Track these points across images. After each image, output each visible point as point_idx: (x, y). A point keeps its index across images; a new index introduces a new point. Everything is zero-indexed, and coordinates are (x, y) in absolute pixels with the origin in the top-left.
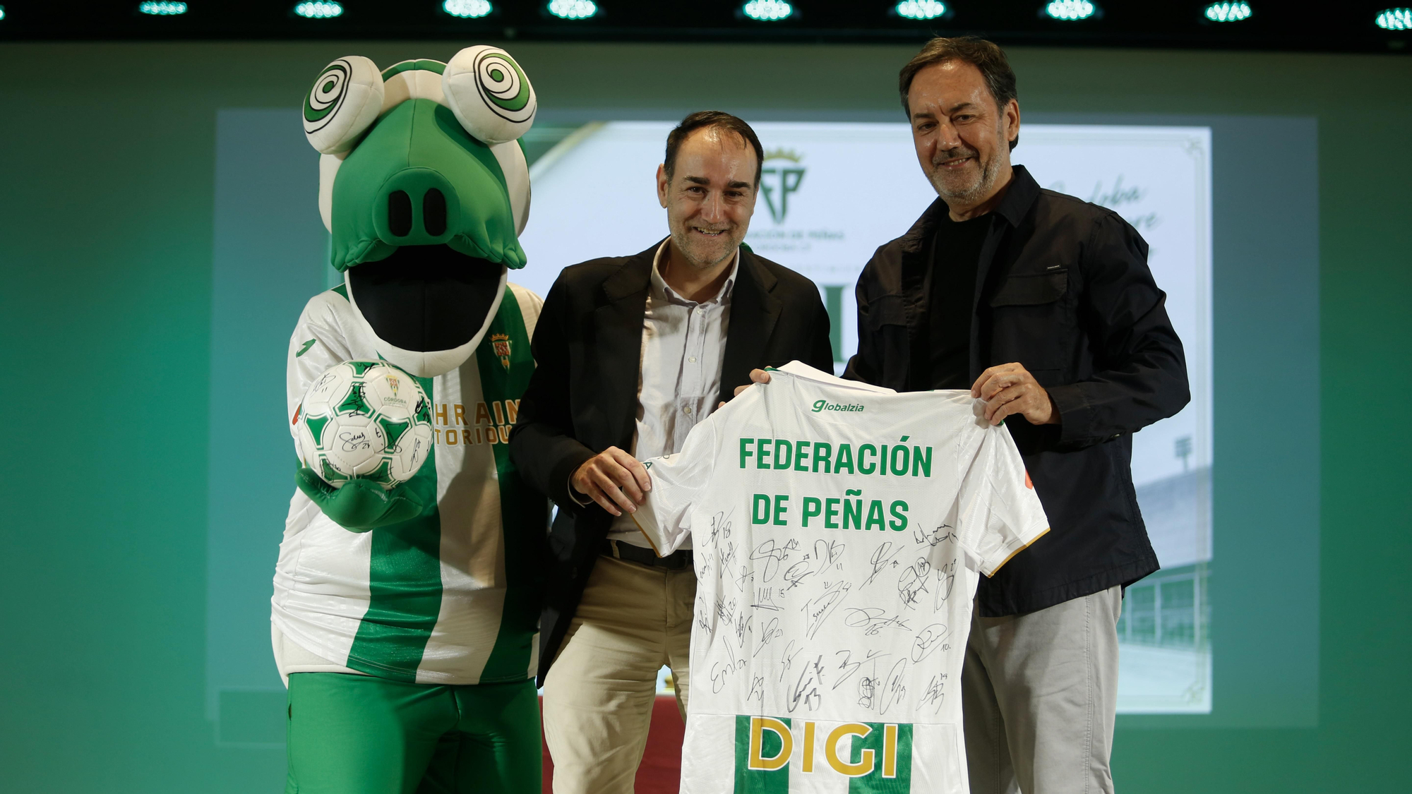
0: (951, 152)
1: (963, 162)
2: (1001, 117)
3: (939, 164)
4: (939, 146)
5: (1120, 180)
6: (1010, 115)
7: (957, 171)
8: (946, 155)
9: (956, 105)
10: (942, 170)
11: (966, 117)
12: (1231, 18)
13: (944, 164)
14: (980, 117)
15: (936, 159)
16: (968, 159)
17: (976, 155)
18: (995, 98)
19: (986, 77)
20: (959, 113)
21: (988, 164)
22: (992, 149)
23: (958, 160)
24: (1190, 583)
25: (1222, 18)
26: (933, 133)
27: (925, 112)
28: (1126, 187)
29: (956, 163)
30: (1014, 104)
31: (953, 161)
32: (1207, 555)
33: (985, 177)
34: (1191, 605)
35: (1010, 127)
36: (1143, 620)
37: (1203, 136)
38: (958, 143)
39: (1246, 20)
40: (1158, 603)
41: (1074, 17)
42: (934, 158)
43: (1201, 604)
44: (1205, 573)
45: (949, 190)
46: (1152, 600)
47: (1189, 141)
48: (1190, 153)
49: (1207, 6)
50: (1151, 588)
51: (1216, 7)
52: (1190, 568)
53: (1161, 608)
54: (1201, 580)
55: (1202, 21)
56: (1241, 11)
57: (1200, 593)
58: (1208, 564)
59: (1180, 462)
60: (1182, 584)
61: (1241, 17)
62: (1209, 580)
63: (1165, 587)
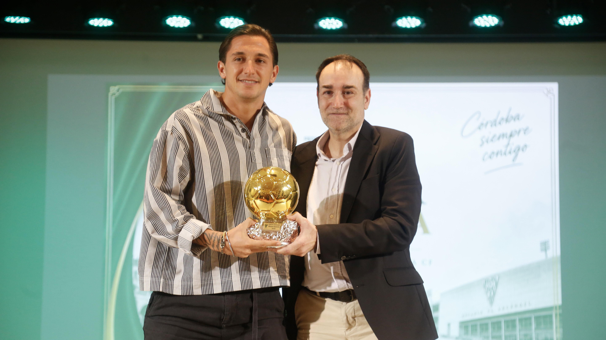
5: (510, 110)
12: (572, 24)
24: (551, 316)
25: (567, 24)
28: (513, 113)
32: (559, 302)
34: (551, 328)
36: (526, 335)
37: (554, 87)
39: (580, 24)
40: (533, 326)
41: (488, 26)
43: (556, 328)
44: (559, 311)
46: (530, 324)
47: (547, 89)
48: (547, 96)
49: (559, 18)
50: (530, 319)
51: (564, 18)
52: (550, 309)
53: (535, 329)
54: (556, 315)
55: (556, 26)
56: (577, 20)
57: (556, 322)
58: (559, 307)
59: (543, 254)
60: (545, 317)
61: (577, 23)
62: (560, 315)
63: (537, 318)
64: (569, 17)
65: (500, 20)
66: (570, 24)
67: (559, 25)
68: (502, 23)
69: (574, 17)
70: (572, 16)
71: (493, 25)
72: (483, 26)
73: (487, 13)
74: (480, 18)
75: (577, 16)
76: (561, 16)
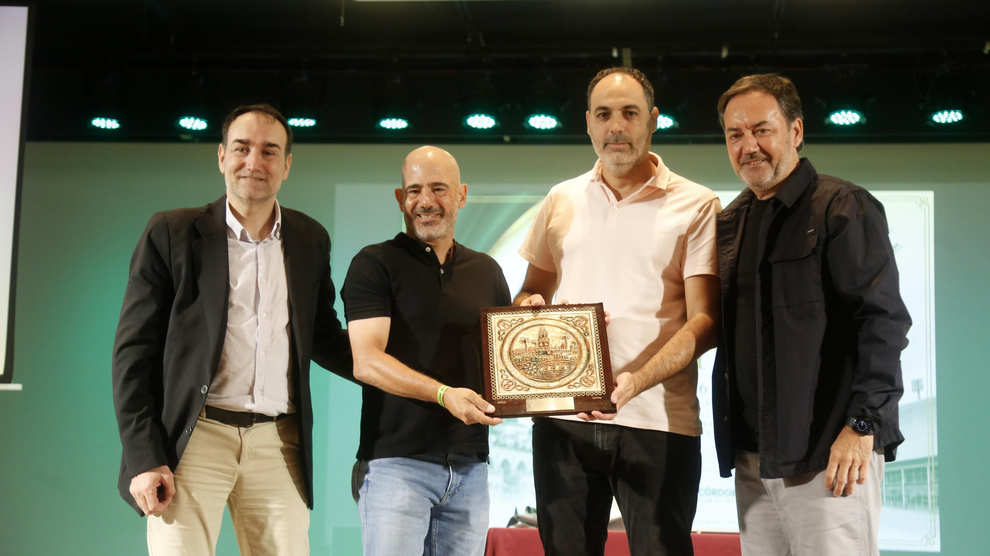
0: (752, 155)
1: (760, 163)
2: (789, 130)
3: (744, 164)
4: (744, 152)
6: (796, 129)
7: (756, 169)
8: (749, 157)
9: (757, 122)
10: (745, 167)
11: (763, 131)
12: (950, 121)
13: (747, 163)
14: (775, 131)
15: (742, 160)
16: (763, 161)
17: (769, 158)
18: (785, 117)
19: (779, 102)
20: (758, 128)
21: (778, 165)
22: (781, 155)
23: (757, 161)
24: (925, 469)
25: (943, 121)
26: (740, 142)
27: (735, 127)
29: (756, 163)
30: (799, 122)
31: (754, 161)
32: (936, 453)
33: (776, 173)
34: (926, 484)
35: (795, 137)
36: (894, 492)
37: (928, 196)
38: (757, 149)
39: (959, 121)
40: (903, 481)
41: (848, 123)
42: (740, 160)
43: (931, 483)
44: (934, 464)
45: (750, 182)
46: (900, 479)
47: (920, 199)
48: (920, 206)
49: (933, 114)
50: (899, 472)
51: (940, 114)
52: (924, 460)
53: (905, 485)
54: (931, 468)
55: (930, 123)
56: (956, 116)
57: (931, 476)
58: (935, 458)
59: (916, 394)
60: (917, 470)
61: (956, 120)
62: (935, 467)
63: (908, 472)
64: (946, 113)
65: (861, 117)
66: (947, 121)
67: (934, 122)
68: (864, 120)
69: (952, 112)
70: (949, 111)
71: (853, 122)
72: (841, 123)
73: (846, 108)
74: (837, 114)
75: (955, 112)
76: (935, 111)
